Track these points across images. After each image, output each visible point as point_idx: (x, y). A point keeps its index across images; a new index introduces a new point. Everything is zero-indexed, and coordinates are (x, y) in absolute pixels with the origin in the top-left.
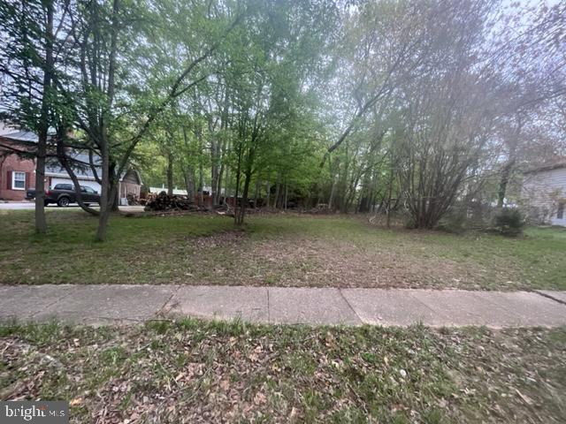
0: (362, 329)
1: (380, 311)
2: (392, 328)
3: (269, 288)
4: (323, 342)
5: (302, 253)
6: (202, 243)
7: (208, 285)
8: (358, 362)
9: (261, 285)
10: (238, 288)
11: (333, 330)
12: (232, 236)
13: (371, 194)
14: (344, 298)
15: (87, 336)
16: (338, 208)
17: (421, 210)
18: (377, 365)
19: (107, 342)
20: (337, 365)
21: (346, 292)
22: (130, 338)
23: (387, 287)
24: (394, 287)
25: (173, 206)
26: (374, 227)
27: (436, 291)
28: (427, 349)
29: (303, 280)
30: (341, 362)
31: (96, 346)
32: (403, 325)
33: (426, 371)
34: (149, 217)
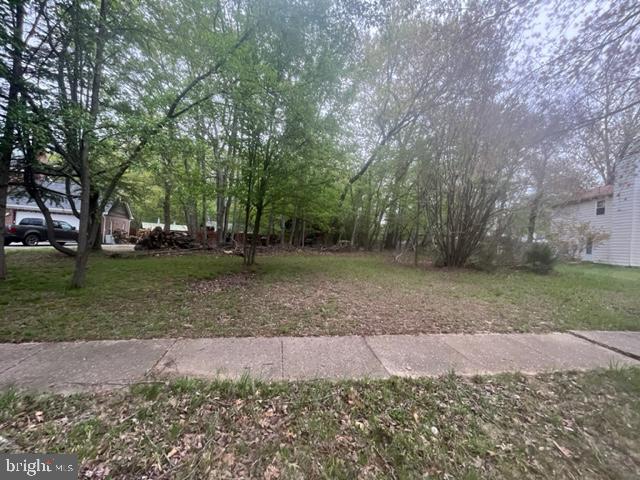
0: (389, 382)
1: (408, 361)
2: (422, 379)
3: (284, 339)
4: (345, 399)
5: (321, 297)
6: (204, 286)
7: (211, 337)
8: (384, 421)
9: (274, 335)
10: (247, 339)
11: (357, 385)
12: (239, 279)
13: (397, 229)
14: (369, 347)
15: (53, 408)
16: (362, 245)
17: (450, 246)
18: (407, 423)
19: (79, 414)
20: (361, 425)
21: (371, 340)
22: (111, 406)
23: (416, 332)
24: (423, 332)
25: (171, 244)
26: (401, 265)
27: (468, 335)
28: (459, 402)
29: (323, 328)
30: (366, 421)
31: (65, 419)
32: (433, 375)
33: (460, 427)
34: (140, 257)
